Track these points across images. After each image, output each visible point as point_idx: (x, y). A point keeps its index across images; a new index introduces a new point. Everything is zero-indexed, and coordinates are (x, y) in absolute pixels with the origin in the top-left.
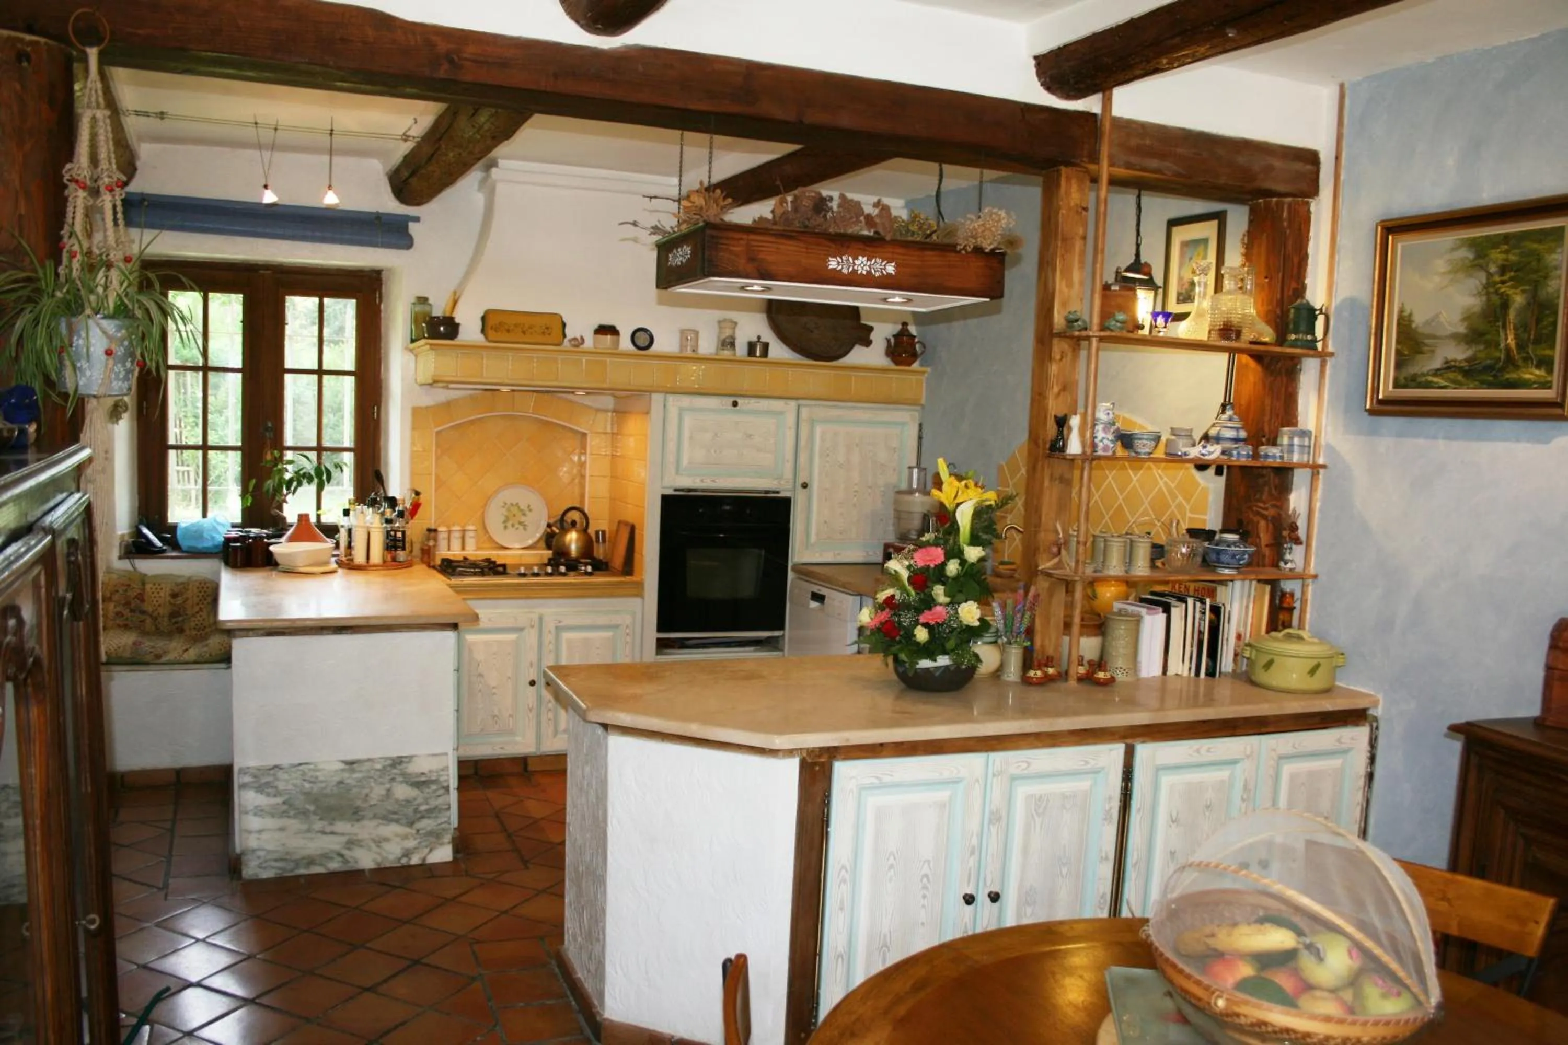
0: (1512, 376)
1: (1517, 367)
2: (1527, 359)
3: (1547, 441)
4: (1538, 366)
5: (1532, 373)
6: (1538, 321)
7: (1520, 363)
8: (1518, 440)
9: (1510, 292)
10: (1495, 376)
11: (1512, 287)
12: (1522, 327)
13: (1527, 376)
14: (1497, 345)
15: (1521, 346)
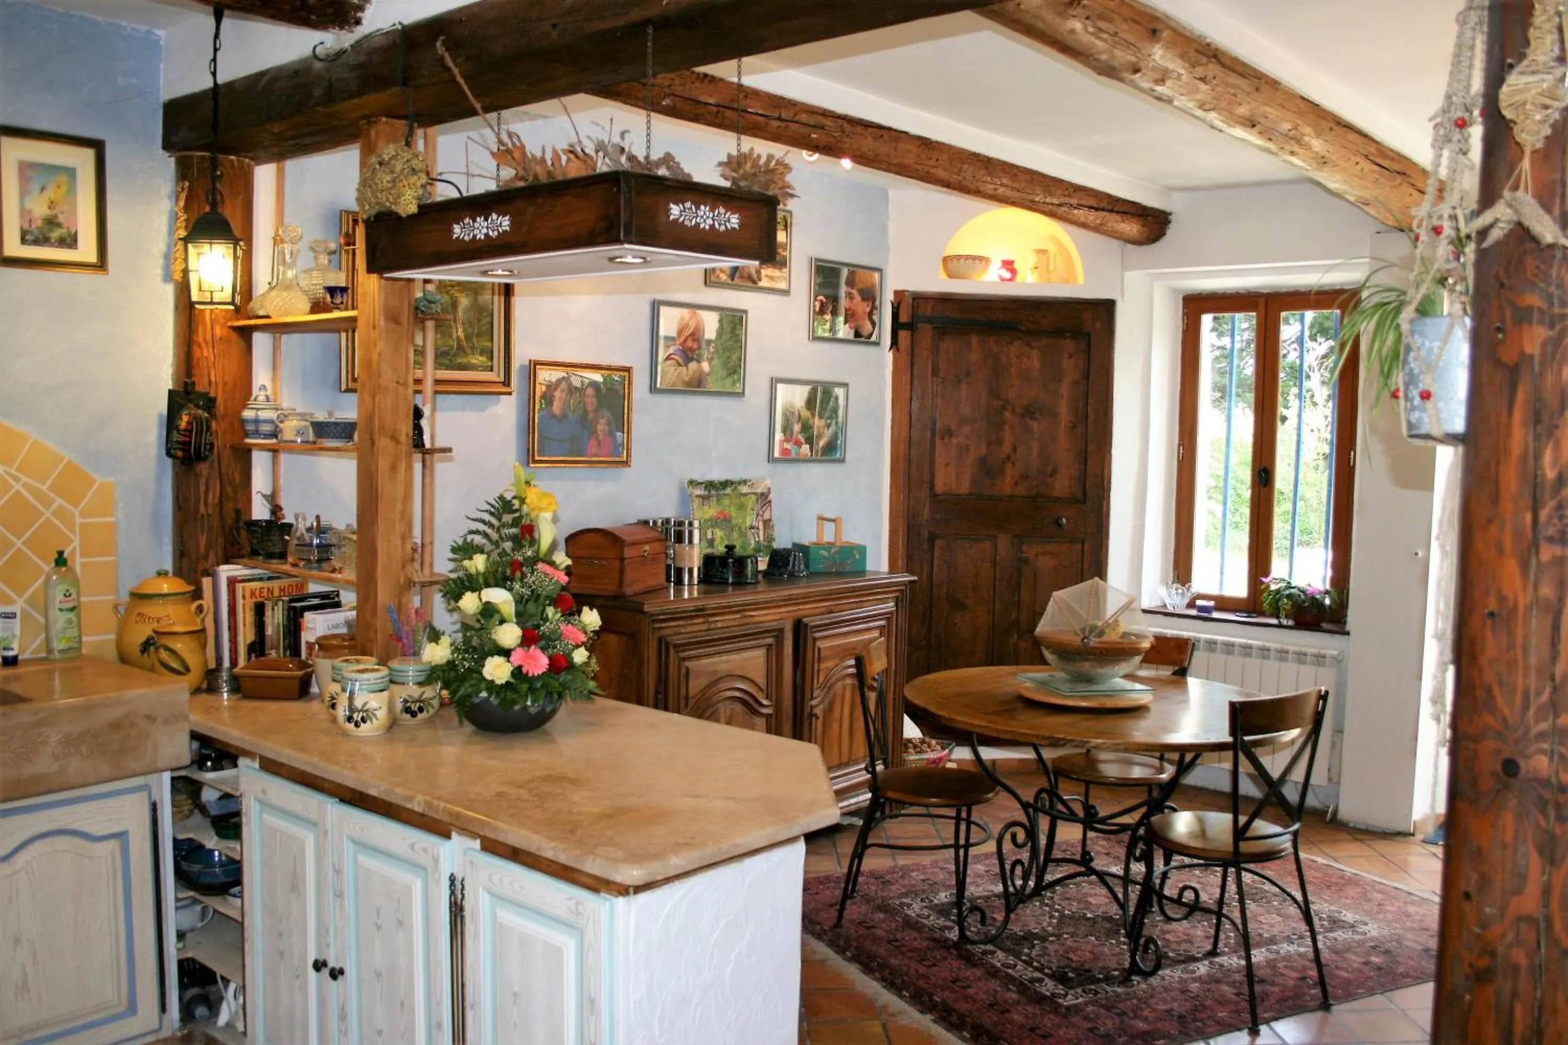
0: (462, 360)
1: (466, 354)
2: (473, 348)
3: (483, 410)
4: (481, 354)
5: (477, 359)
6: (479, 320)
7: (468, 351)
8: (463, 410)
9: (458, 295)
10: (451, 360)
11: (459, 291)
12: (468, 323)
13: (474, 361)
14: (451, 336)
15: (468, 338)
